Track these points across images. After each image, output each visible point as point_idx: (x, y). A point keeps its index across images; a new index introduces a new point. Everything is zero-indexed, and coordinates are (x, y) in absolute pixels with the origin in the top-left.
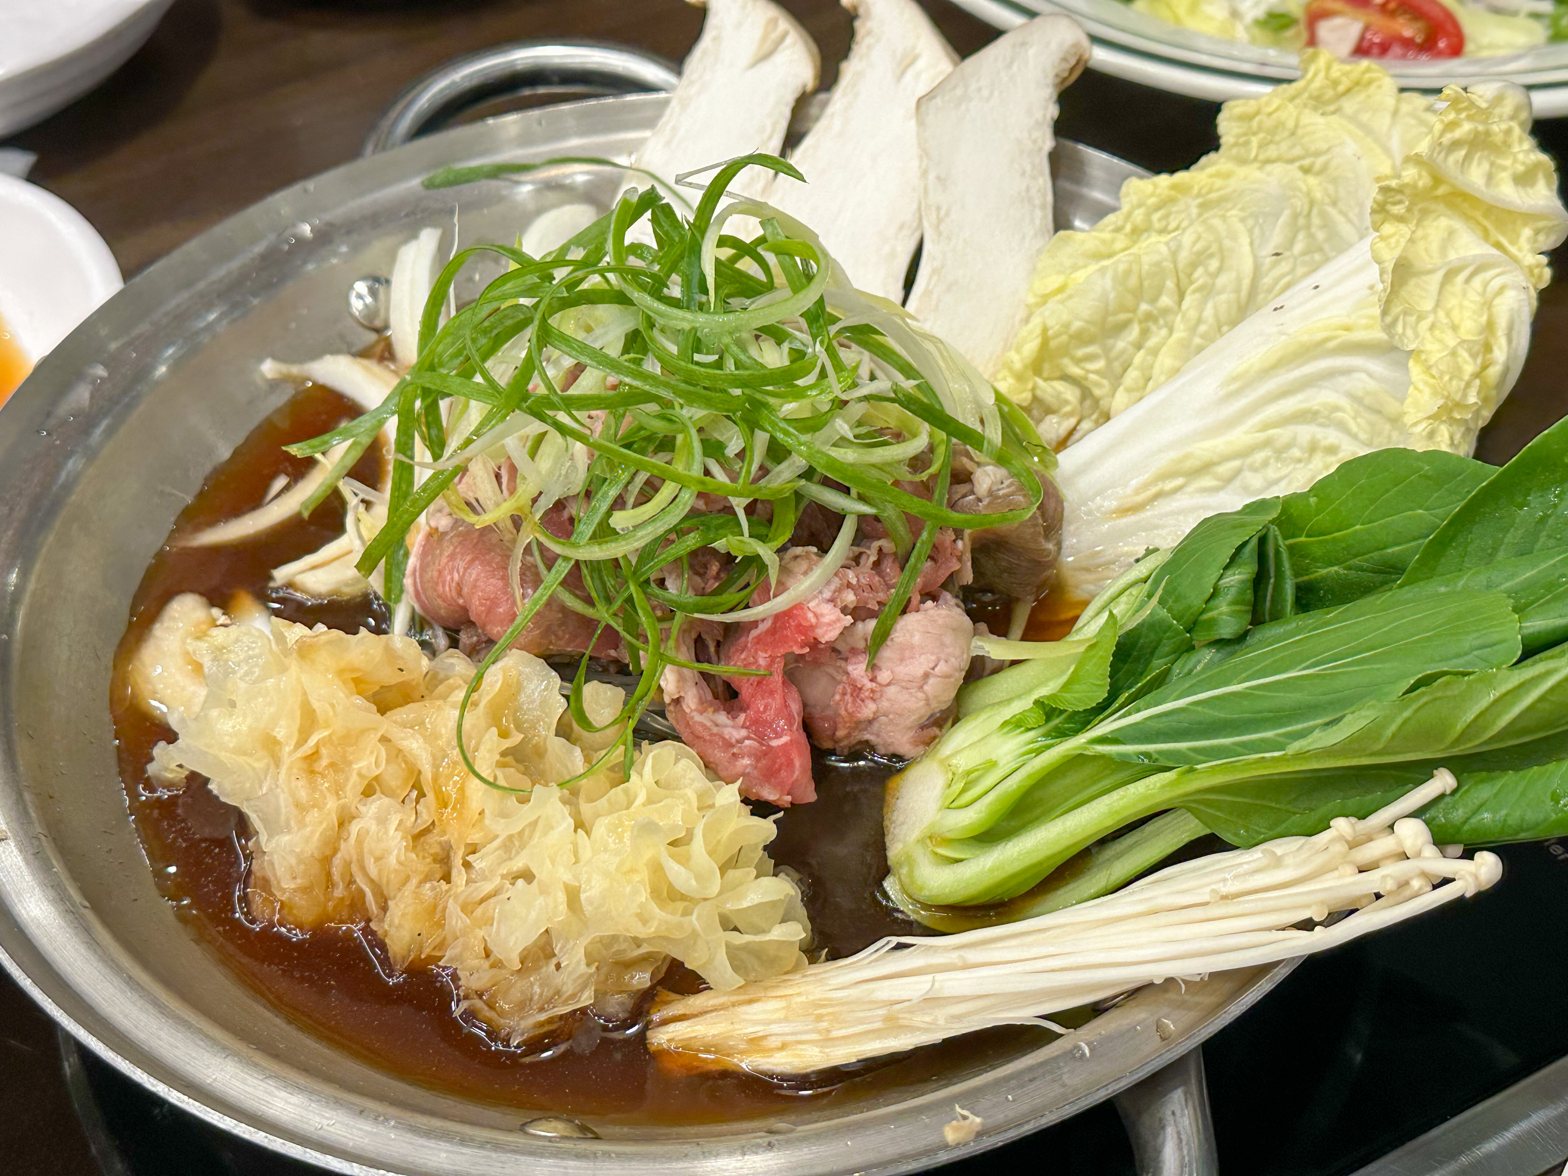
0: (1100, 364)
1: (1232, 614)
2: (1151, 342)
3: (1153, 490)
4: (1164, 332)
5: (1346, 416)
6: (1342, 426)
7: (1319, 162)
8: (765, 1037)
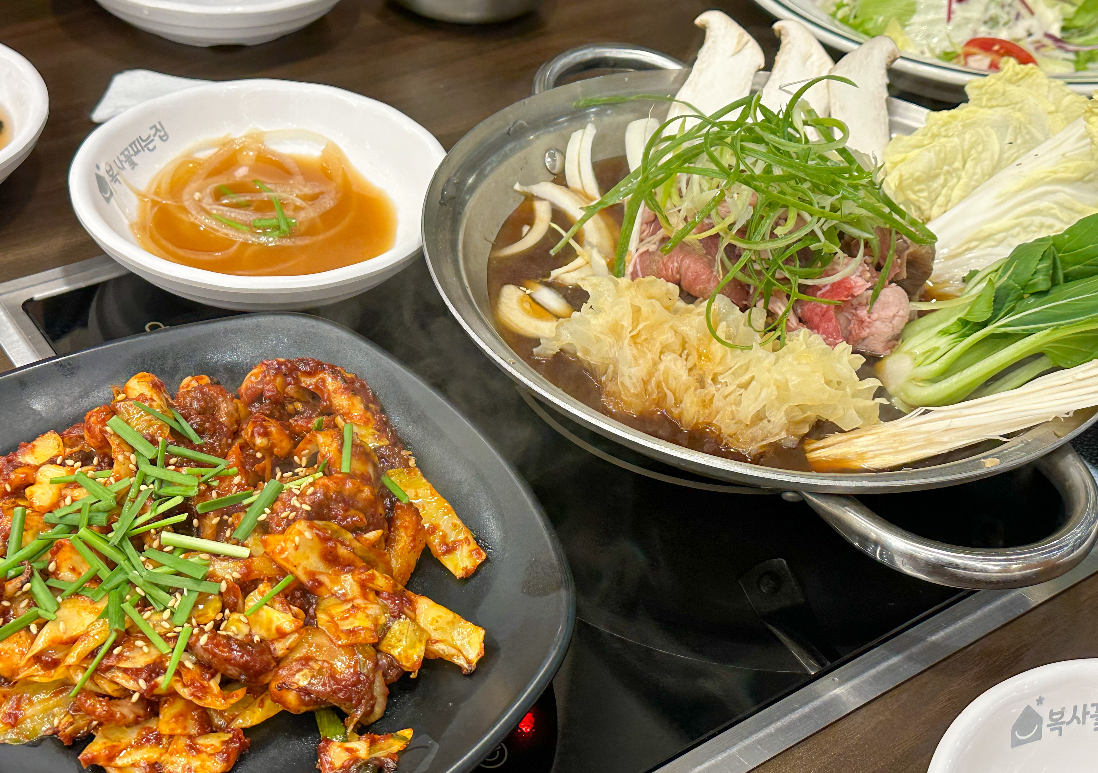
0: (925, 194)
1: (1044, 280)
2: (950, 184)
3: (964, 248)
4: (955, 180)
5: (1057, 211)
6: (1055, 217)
7: (1018, 106)
8: (865, 453)
